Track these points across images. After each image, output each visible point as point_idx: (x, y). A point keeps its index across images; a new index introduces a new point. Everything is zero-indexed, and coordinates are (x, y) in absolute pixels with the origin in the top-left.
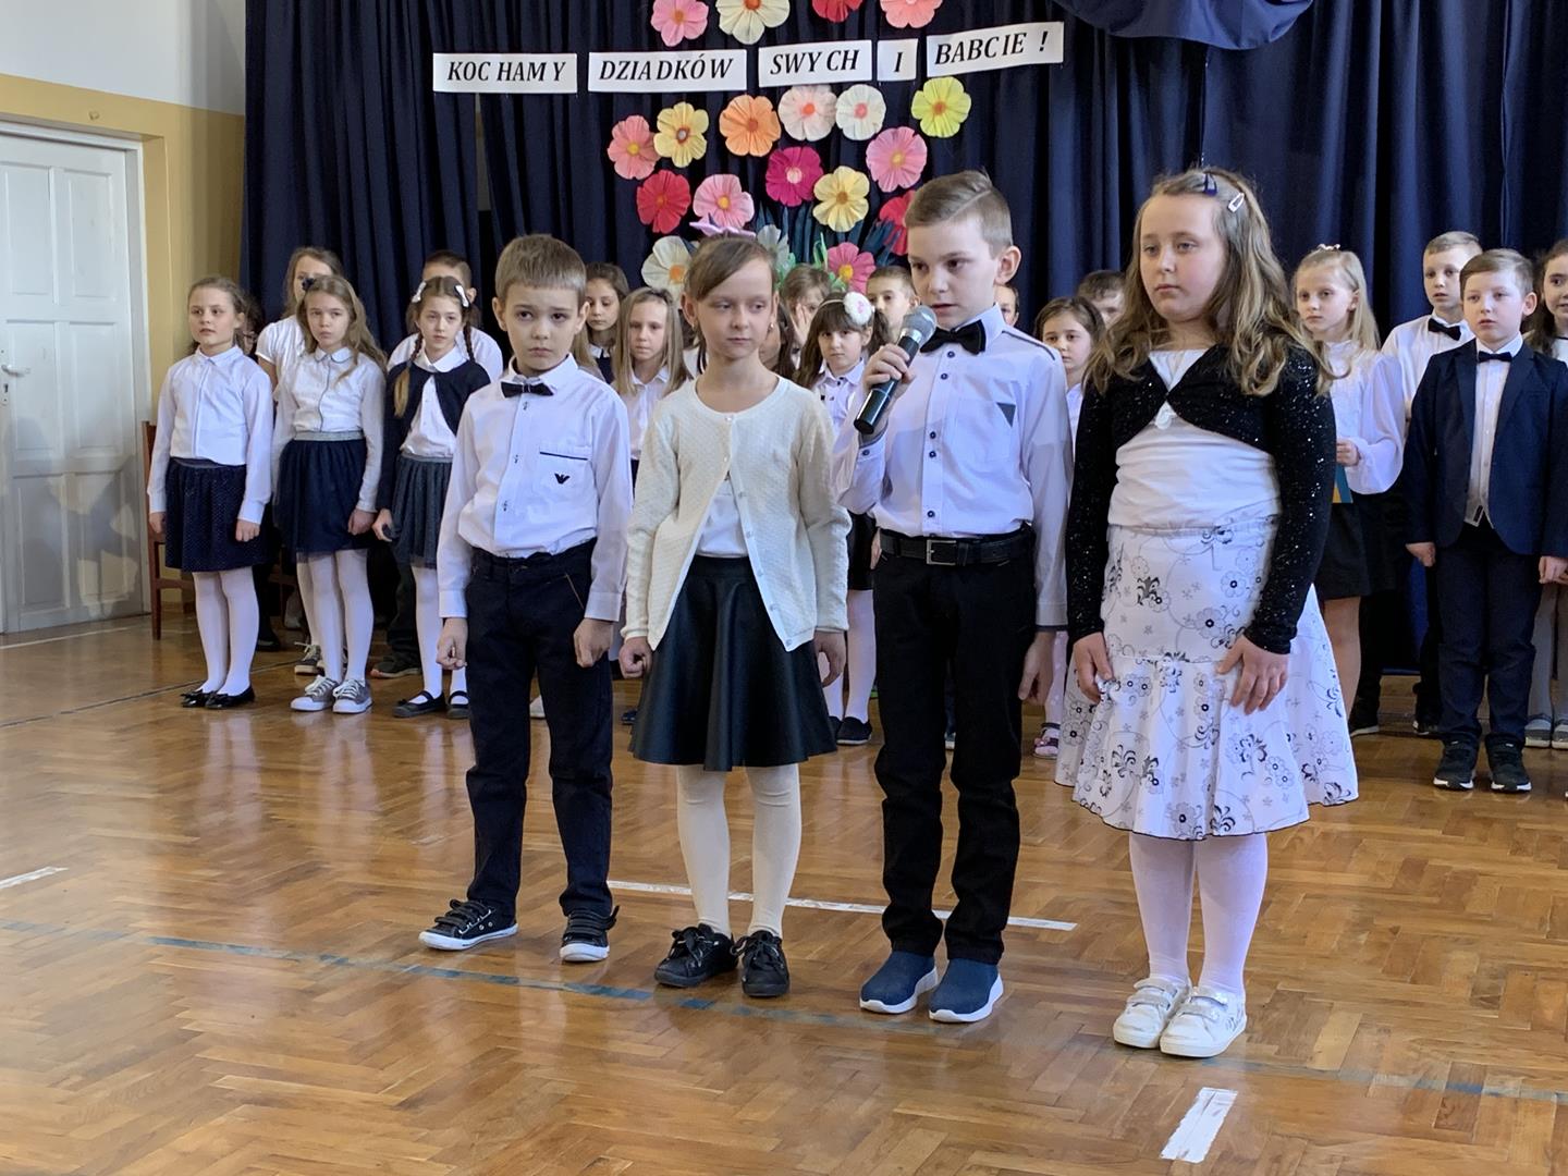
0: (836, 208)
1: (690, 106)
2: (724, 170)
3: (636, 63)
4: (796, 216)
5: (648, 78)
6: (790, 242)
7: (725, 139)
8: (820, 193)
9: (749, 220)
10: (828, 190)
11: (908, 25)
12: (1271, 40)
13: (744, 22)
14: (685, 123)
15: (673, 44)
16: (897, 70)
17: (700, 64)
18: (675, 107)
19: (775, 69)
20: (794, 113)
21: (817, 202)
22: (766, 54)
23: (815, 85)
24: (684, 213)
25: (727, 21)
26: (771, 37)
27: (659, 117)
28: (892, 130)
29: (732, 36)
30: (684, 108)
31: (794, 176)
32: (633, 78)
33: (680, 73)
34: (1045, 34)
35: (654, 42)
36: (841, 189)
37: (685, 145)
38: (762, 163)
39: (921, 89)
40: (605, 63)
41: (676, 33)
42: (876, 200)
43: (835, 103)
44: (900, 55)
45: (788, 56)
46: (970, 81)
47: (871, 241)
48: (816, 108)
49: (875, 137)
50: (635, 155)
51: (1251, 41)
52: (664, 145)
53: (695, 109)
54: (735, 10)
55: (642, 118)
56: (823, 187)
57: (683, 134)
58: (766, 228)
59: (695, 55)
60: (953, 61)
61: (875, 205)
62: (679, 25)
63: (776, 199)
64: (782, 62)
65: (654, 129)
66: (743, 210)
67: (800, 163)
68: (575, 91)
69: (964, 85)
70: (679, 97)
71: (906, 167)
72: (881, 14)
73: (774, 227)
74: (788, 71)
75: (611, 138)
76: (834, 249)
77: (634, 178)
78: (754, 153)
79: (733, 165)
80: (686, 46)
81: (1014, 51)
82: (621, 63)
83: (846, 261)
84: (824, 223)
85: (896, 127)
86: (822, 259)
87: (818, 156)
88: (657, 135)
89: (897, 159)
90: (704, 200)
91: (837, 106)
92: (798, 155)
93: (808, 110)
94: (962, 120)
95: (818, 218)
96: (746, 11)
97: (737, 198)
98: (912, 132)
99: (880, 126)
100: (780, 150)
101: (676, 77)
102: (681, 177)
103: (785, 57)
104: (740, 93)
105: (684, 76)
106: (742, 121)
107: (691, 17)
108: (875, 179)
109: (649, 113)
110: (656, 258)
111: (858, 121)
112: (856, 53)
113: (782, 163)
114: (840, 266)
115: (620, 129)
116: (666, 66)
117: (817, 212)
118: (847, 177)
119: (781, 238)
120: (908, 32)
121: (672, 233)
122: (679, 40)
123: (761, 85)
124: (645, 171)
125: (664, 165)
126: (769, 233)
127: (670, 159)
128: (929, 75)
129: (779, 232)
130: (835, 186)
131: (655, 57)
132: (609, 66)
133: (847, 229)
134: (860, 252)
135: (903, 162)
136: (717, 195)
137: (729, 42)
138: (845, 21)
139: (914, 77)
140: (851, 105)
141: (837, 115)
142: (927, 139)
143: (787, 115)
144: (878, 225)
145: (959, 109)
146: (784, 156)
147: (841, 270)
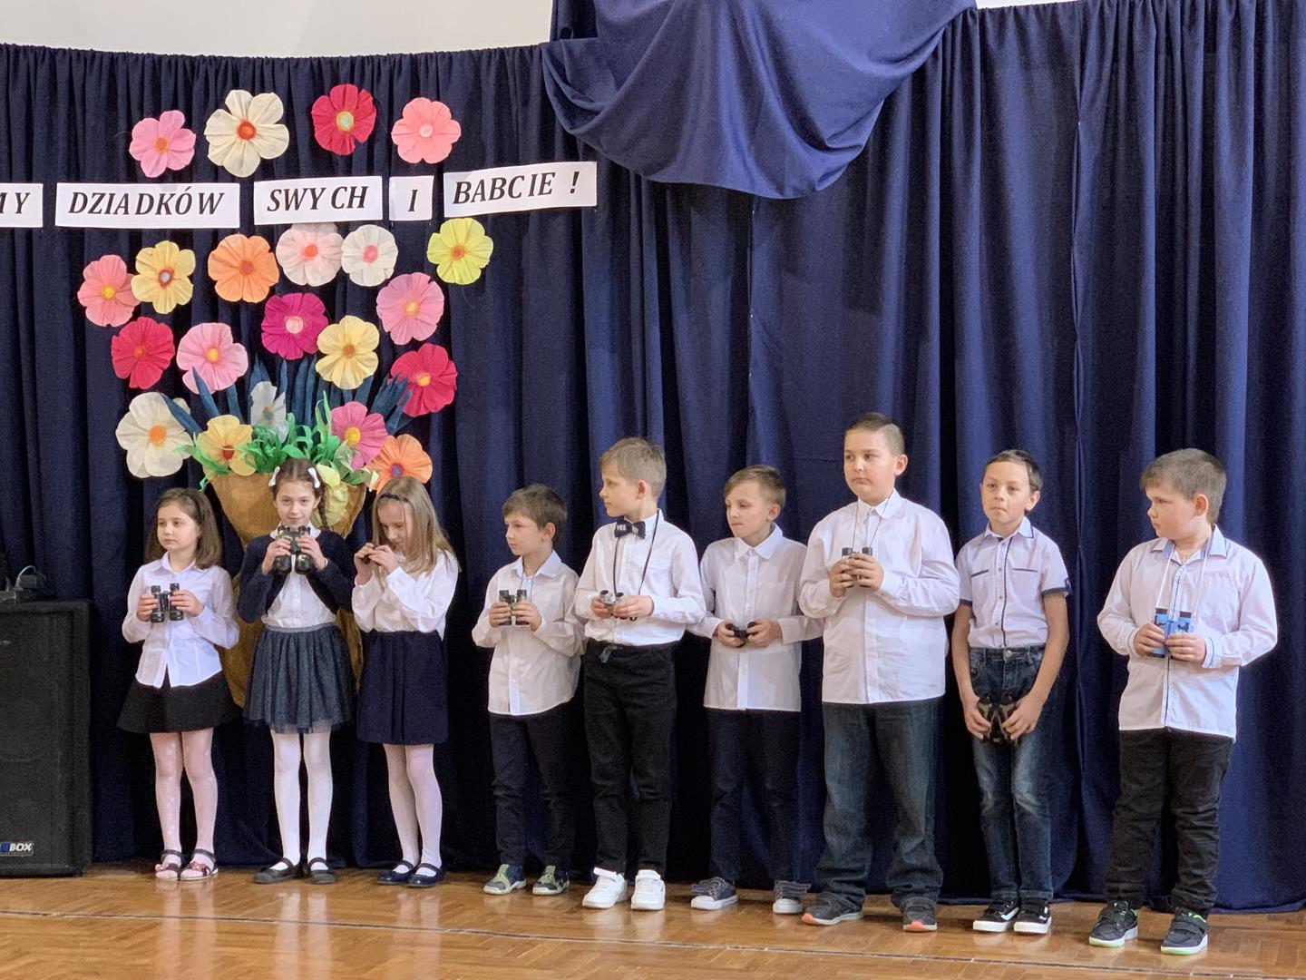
0: (341, 363)
1: (175, 246)
2: (214, 318)
3: (112, 196)
4: (297, 370)
5: (126, 212)
6: (289, 402)
7: (215, 282)
8: (324, 345)
9: (241, 374)
10: (332, 342)
11: (423, 161)
12: (819, 188)
13: (235, 153)
14: (170, 263)
15: (155, 175)
16: (412, 209)
17: (186, 198)
18: (157, 246)
19: (273, 206)
20: (294, 255)
21: (321, 355)
22: (262, 189)
23: (315, 224)
24: (166, 366)
25: (218, 150)
26: (267, 170)
27: (137, 257)
28: (405, 276)
29: (223, 167)
30: (167, 247)
32: (108, 212)
33: (163, 207)
34: (576, 174)
35: (133, 173)
36: (347, 341)
37: (169, 288)
38: (258, 310)
39: (438, 231)
40: (76, 195)
41: (158, 163)
42: (387, 355)
43: (340, 245)
44: (415, 192)
45: (287, 191)
46: (493, 224)
47: (380, 401)
48: (320, 247)
49: (386, 283)
50: (111, 299)
51: (796, 190)
52: (143, 289)
53: (181, 249)
54: (227, 138)
55: (118, 258)
56: (328, 338)
57: (166, 277)
58: (260, 386)
59: (180, 188)
60: (473, 201)
61: (385, 359)
62: (161, 154)
63: (273, 351)
64: (281, 198)
65: (132, 270)
66: (234, 363)
67: (300, 311)
68: (41, 225)
69: (485, 228)
70: (160, 235)
71: (420, 316)
72: (391, 148)
73: (270, 383)
74: (288, 207)
75: (83, 280)
76: (339, 409)
77: (109, 325)
78: (248, 299)
79: (222, 311)
80: (171, 177)
81: (541, 193)
82: (94, 194)
83: (353, 423)
84: (326, 378)
85: (410, 272)
86: (325, 421)
87: (321, 303)
88: (135, 277)
89: (412, 307)
90: (192, 353)
91: (343, 248)
92: (298, 302)
93: (311, 252)
94: (483, 265)
95: (322, 374)
96: (239, 140)
97: (228, 349)
98: (429, 278)
99: (391, 272)
100: (276, 297)
101: (159, 212)
102: (163, 324)
103: (283, 192)
104: (233, 231)
105: (168, 212)
106: (236, 264)
107: (177, 145)
108: (386, 330)
109: (126, 251)
110: (132, 417)
111: (365, 265)
112: (364, 189)
113: (280, 311)
114: (345, 429)
115: (92, 269)
116: (146, 201)
117: (320, 366)
118: (354, 329)
119: (278, 395)
120: (422, 168)
121: (153, 389)
122: (162, 171)
123: (256, 223)
124: (121, 318)
125: (143, 312)
126: (263, 392)
127: (151, 304)
128: (446, 216)
129: (276, 388)
130: (340, 337)
131: (134, 190)
132: (80, 199)
133: (354, 387)
134: (368, 414)
135: (418, 312)
136: (205, 346)
137: (218, 174)
138: (351, 156)
139: (430, 217)
140: (358, 247)
141: (343, 259)
142: (445, 287)
143: (287, 257)
144: (390, 381)
145: (480, 254)
146: (283, 303)
147: (347, 434)
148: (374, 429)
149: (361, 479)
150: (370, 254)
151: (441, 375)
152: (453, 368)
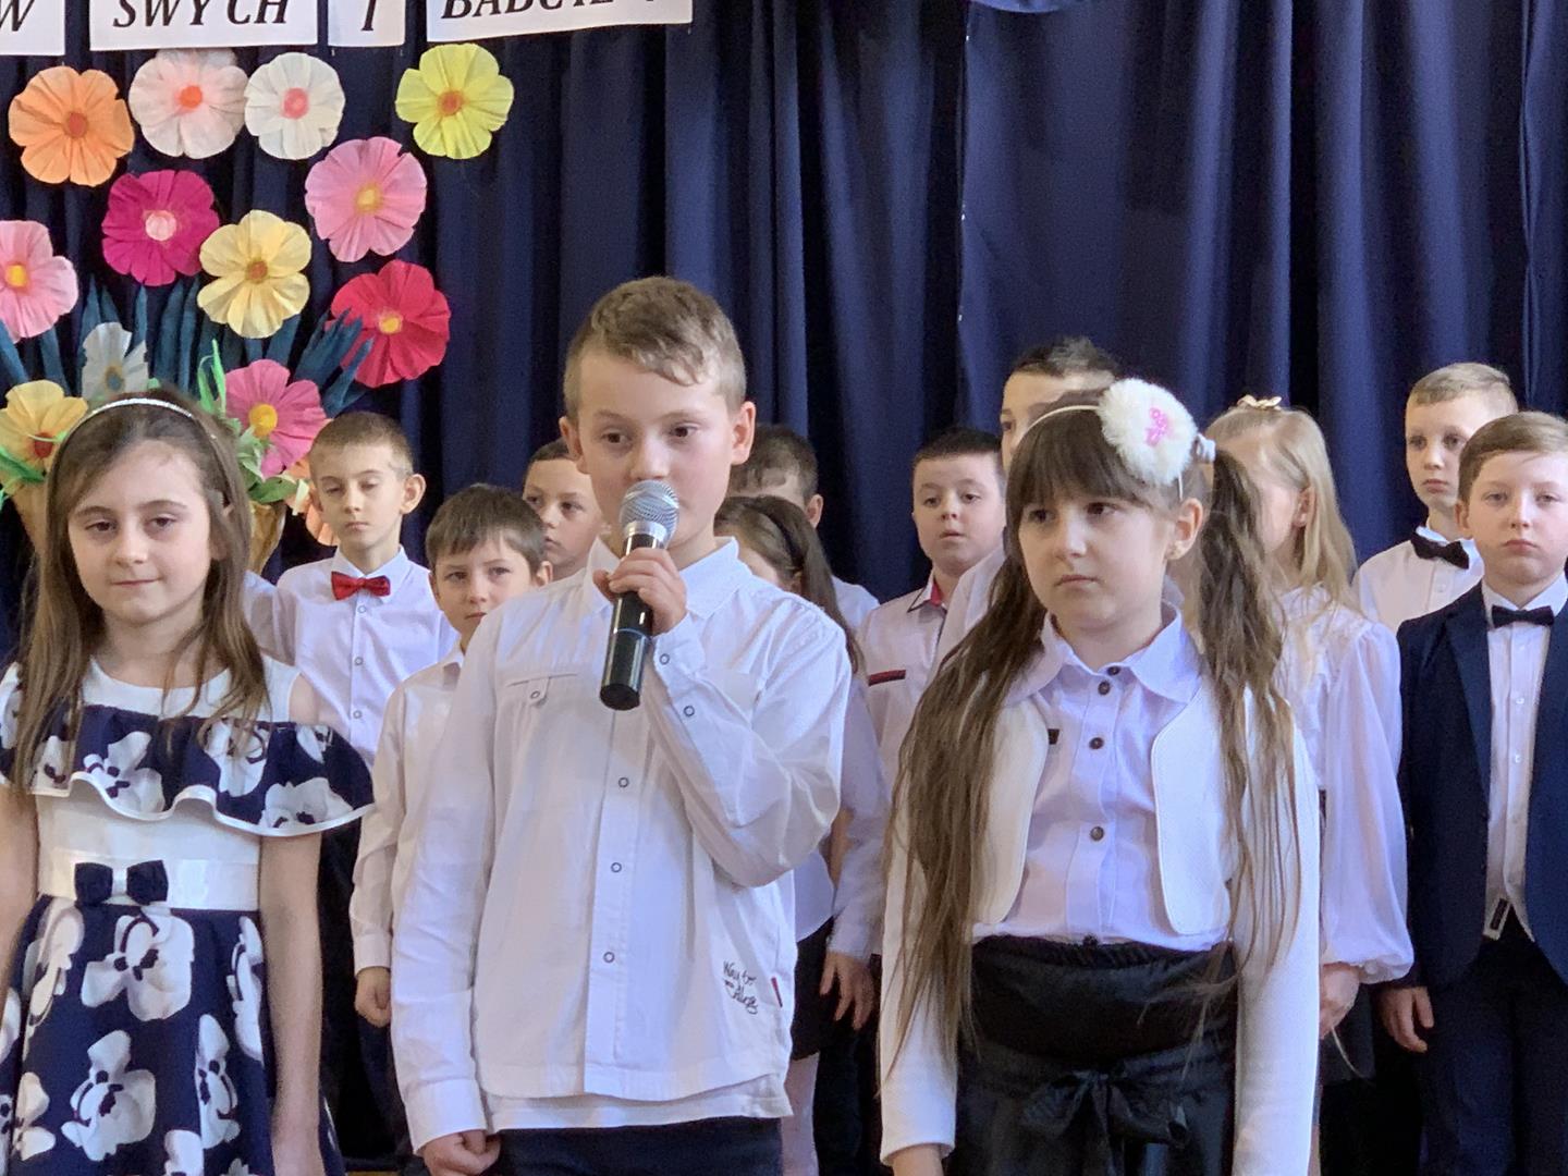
0: (243, 292)
2: (18, 212)
4: (164, 304)
6: (152, 358)
7: (21, 150)
8: (213, 262)
9: (68, 311)
10: (229, 256)
16: (368, 27)
19: (124, 17)
20: (162, 103)
21: (206, 279)
23: (198, 50)
28: (358, 142)
31: (160, 227)
36: (254, 255)
38: (96, 200)
39: (416, 67)
42: (325, 281)
43: (241, 88)
46: (512, 54)
47: (314, 358)
48: (207, 91)
49: (323, 154)
56: (219, 249)
58: (102, 328)
60: (478, 14)
63: (124, 272)
64: (138, 5)
66: (56, 291)
67: (171, 201)
69: (499, 61)
71: (384, 213)
73: (119, 325)
74: (150, 21)
76: (239, 372)
78: (80, 180)
79: (34, 201)
81: (597, 1)
83: (264, 396)
84: (220, 321)
85: (366, 137)
86: (215, 393)
87: (208, 188)
89: (368, 198)
91: (247, 93)
92: (167, 185)
93: (190, 98)
94: (497, 125)
95: (208, 311)
97: (44, 266)
98: (399, 146)
99: (333, 134)
100: (129, 176)
104: (53, 61)
106: (57, 118)
108: (322, 238)
111: (288, 122)
113: (135, 200)
114: (251, 406)
117: (206, 298)
118: (266, 233)
119: (131, 348)
123: (93, 48)
126: (105, 340)
128: (430, 39)
129: (129, 335)
130: (242, 246)
133: (266, 335)
134: (290, 381)
135: (378, 205)
136: (1, 261)
139: (401, 42)
140: (276, 93)
141: (247, 111)
142: (427, 161)
143: (146, 108)
144: (329, 326)
145: (489, 106)
146: (141, 188)
147: (252, 414)
148: (302, 407)
149: (278, 495)
150: (295, 104)
151: (421, 316)
152: (442, 303)
